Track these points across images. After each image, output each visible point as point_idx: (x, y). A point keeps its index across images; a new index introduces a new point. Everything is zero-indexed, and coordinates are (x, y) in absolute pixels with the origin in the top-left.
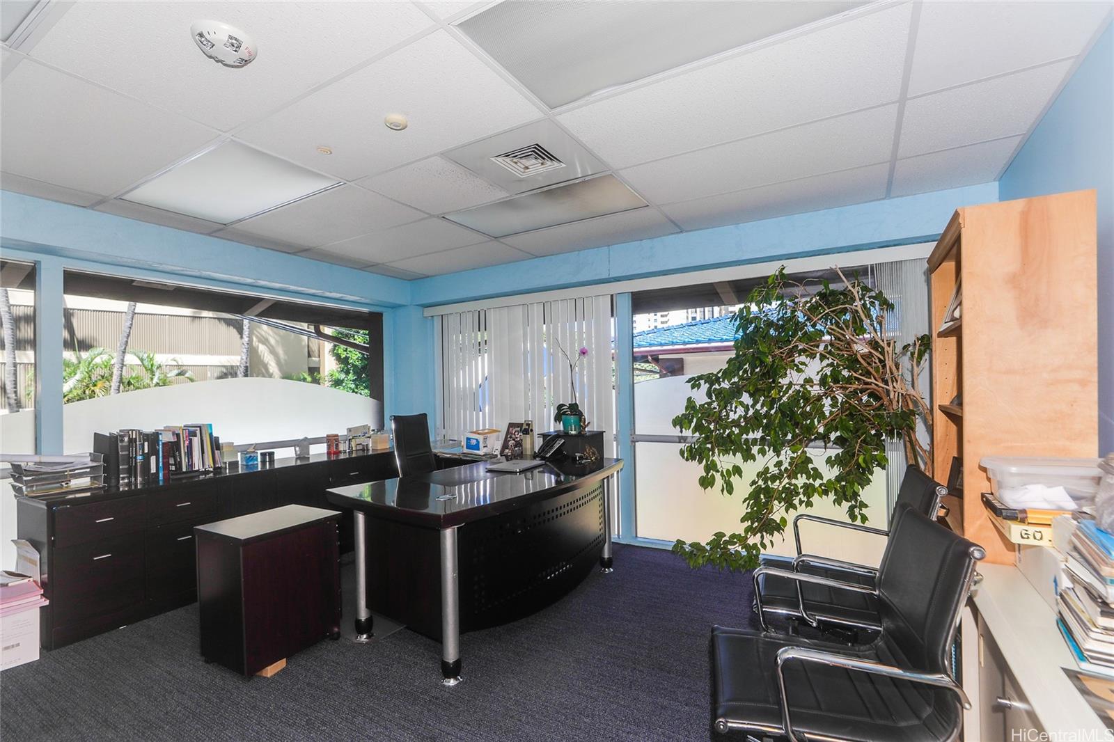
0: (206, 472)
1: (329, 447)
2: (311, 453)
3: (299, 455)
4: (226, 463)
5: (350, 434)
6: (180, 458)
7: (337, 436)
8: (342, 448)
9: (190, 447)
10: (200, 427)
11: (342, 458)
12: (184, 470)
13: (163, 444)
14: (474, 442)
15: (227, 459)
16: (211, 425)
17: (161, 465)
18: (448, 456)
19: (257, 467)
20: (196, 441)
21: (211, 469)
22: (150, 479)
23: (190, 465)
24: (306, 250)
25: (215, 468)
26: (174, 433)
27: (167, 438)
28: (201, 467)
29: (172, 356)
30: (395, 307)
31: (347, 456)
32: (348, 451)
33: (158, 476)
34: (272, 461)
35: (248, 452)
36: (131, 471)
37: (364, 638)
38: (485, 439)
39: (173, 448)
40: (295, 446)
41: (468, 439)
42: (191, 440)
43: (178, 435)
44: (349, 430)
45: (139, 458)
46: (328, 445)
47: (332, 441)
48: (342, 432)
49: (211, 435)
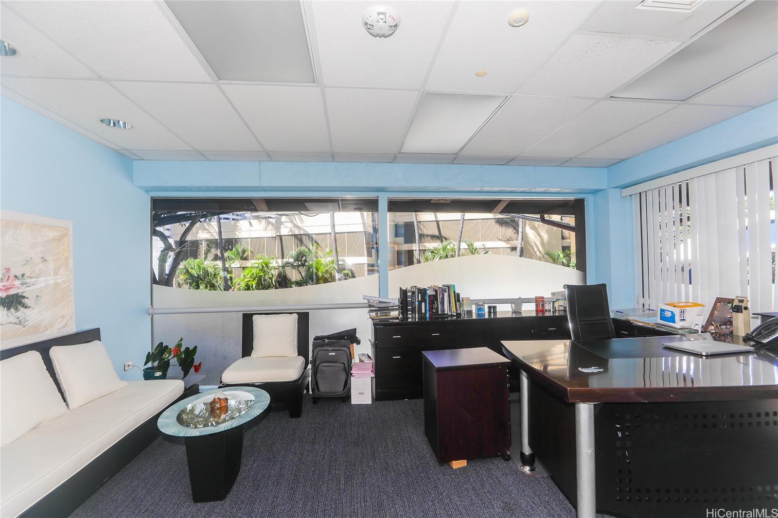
0: (452, 316)
1: (537, 306)
2: (523, 309)
3: (514, 310)
4: (465, 311)
5: (554, 297)
6: (438, 305)
7: (543, 298)
8: (547, 307)
9: (443, 298)
10: (448, 286)
11: (547, 315)
12: (440, 313)
13: (429, 296)
14: (668, 314)
15: (466, 308)
16: (454, 285)
17: (428, 308)
18: (641, 324)
19: (485, 316)
20: (446, 295)
21: (455, 314)
22: (422, 316)
23: (443, 310)
24: (512, 160)
25: (457, 314)
26: (434, 290)
27: (430, 292)
28: (449, 312)
29: (482, 243)
30: (595, 192)
31: (552, 314)
32: (552, 310)
33: (426, 316)
34: (495, 313)
35: (479, 305)
36: (413, 310)
37: (527, 469)
38: (682, 312)
39: (434, 298)
40: (511, 303)
41: (662, 310)
42: (443, 294)
43: (436, 291)
44: (553, 294)
45: (417, 303)
46: (536, 304)
47: (539, 302)
48: (547, 295)
49: (454, 292)
